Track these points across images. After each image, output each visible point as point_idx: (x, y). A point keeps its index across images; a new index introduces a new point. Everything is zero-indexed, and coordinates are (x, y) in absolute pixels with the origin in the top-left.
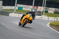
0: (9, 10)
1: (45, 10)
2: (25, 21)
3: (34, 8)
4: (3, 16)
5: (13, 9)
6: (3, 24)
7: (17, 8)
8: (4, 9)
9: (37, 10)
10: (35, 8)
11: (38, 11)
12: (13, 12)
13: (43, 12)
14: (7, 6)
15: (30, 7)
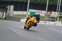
0: (20, 15)
1: (59, 15)
2: (29, 24)
3: (47, 13)
4: (14, 22)
5: (25, 14)
6: (14, 31)
7: (29, 14)
8: (15, 14)
9: (50, 15)
10: (49, 13)
11: (52, 16)
12: (25, 18)
13: (57, 18)
14: (19, 11)
15: (43, 13)
